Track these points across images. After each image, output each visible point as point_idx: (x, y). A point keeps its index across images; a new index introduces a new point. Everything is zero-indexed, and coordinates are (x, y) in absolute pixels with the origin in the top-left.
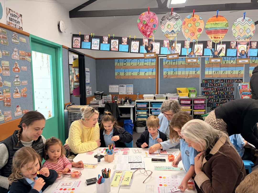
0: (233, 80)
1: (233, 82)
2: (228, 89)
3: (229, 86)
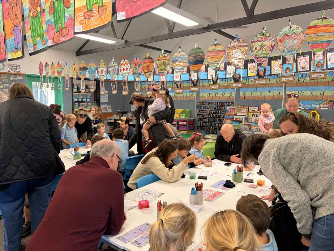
1: (225, 105)
2: (220, 112)
3: (221, 109)
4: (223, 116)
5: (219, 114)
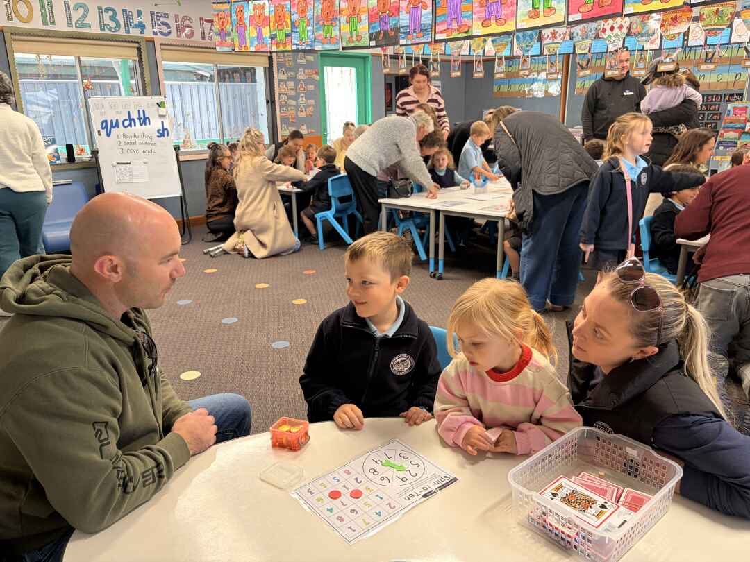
0: (721, 96)
1: (720, 101)
3: (710, 110)
4: (714, 124)
5: (706, 121)
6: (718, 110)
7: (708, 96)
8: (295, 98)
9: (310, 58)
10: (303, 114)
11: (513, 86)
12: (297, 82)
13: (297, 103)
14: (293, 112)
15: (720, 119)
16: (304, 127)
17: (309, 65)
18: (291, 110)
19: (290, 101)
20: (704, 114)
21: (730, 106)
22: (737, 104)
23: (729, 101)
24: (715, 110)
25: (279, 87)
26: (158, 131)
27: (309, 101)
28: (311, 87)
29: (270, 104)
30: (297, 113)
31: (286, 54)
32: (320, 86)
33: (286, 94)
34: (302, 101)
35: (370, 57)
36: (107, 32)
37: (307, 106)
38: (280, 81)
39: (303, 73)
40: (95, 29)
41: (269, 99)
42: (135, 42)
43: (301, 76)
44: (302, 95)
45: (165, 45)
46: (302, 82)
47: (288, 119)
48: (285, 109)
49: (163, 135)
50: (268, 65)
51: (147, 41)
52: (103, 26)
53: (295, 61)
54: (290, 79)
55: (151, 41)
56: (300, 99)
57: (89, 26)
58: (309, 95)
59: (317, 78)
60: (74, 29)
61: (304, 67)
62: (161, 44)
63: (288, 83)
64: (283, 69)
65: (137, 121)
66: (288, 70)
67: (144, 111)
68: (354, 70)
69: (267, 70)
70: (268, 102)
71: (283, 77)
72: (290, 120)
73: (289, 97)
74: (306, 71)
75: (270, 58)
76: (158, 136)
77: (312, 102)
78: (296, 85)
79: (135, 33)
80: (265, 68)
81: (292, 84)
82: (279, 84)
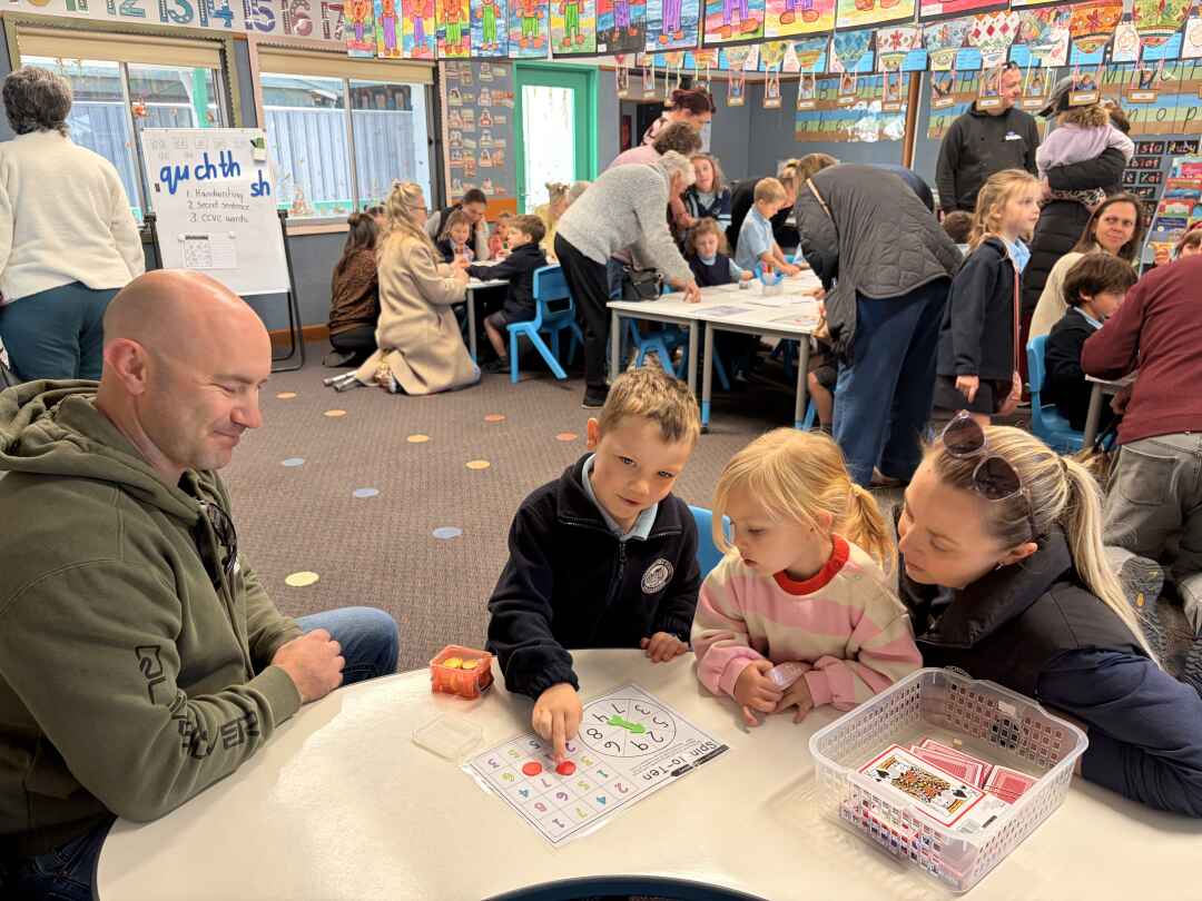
0: (1162, 143)
1: (1162, 153)
3: (1145, 167)
4: (1149, 191)
5: (1137, 184)
6: (1158, 167)
7: (1142, 144)
8: (476, 136)
9: (501, 72)
10: (488, 163)
11: (827, 123)
12: (478, 110)
13: (478, 145)
14: (472, 159)
15: (1160, 182)
16: (489, 184)
17: (497, 84)
18: (469, 155)
19: (467, 141)
20: (1134, 174)
21: (1176, 161)
22: (1189, 158)
23: (1175, 153)
24: (1151, 167)
25: (449, 118)
26: (253, 186)
27: (497, 142)
28: (502, 119)
29: (433, 146)
30: (477, 161)
31: (461, 64)
32: (516, 116)
33: (460, 130)
34: (486, 141)
35: (597, 72)
36: (172, 23)
37: (492, 151)
38: (450, 108)
39: (487, 96)
40: (152, 18)
41: (433, 138)
42: (216, 40)
43: (485, 101)
44: (486, 131)
45: (265, 45)
46: (486, 111)
47: (463, 169)
48: (458, 154)
49: (260, 193)
50: (431, 82)
51: (235, 39)
52: (165, 13)
53: (475, 75)
54: (466, 105)
55: (243, 39)
56: (483, 138)
57: (141, 13)
58: (497, 132)
59: (510, 103)
60: (118, 18)
61: (491, 86)
62: (259, 45)
63: (464, 111)
64: (456, 89)
65: (219, 171)
66: (464, 90)
67: (229, 153)
68: (570, 92)
69: (430, 91)
70: (430, 142)
71: (455, 101)
72: (466, 173)
73: (466, 135)
74: (493, 93)
75: (436, 71)
76: (253, 195)
77: (502, 142)
78: (477, 115)
79: (217, 25)
80: (427, 86)
81: (469, 113)
82: (449, 113)
